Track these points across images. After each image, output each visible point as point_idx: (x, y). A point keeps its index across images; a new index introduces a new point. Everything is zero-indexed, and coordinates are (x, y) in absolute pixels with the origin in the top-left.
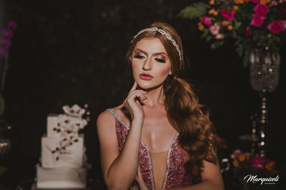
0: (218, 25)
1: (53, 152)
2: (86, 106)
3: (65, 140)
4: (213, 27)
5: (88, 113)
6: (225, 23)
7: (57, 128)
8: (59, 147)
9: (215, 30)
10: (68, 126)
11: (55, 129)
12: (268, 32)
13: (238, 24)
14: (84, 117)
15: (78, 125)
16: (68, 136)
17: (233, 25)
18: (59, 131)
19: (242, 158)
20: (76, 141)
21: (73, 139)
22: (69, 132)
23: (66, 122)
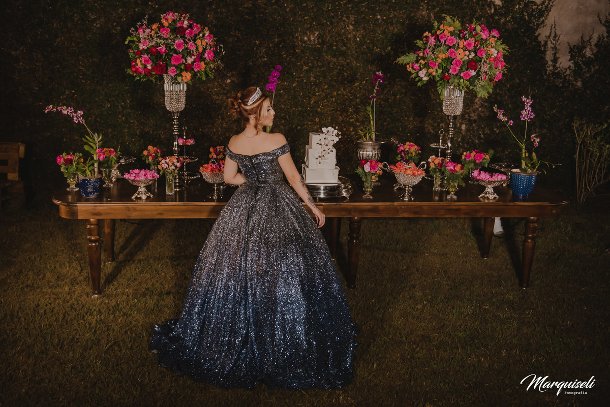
0: (425, 70)
1: (317, 159)
2: (337, 128)
3: (325, 150)
4: (421, 72)
5: (340, 133)
6: (431, 70)
7: (320, 143)
8: (320, 155)
9: (422, 74)
10: (327, 142)
11: (318, 143)
12: (461, 78)
13: (440, 71)
14: (337, 135)
15: (333, 141)
16: (326, 148)
17: (437, 71)
18: (321, 144)
19: (437, 162)
20: (332, 151)
21: (330, 150)
22: (327, 145)
23: (325, 139)
